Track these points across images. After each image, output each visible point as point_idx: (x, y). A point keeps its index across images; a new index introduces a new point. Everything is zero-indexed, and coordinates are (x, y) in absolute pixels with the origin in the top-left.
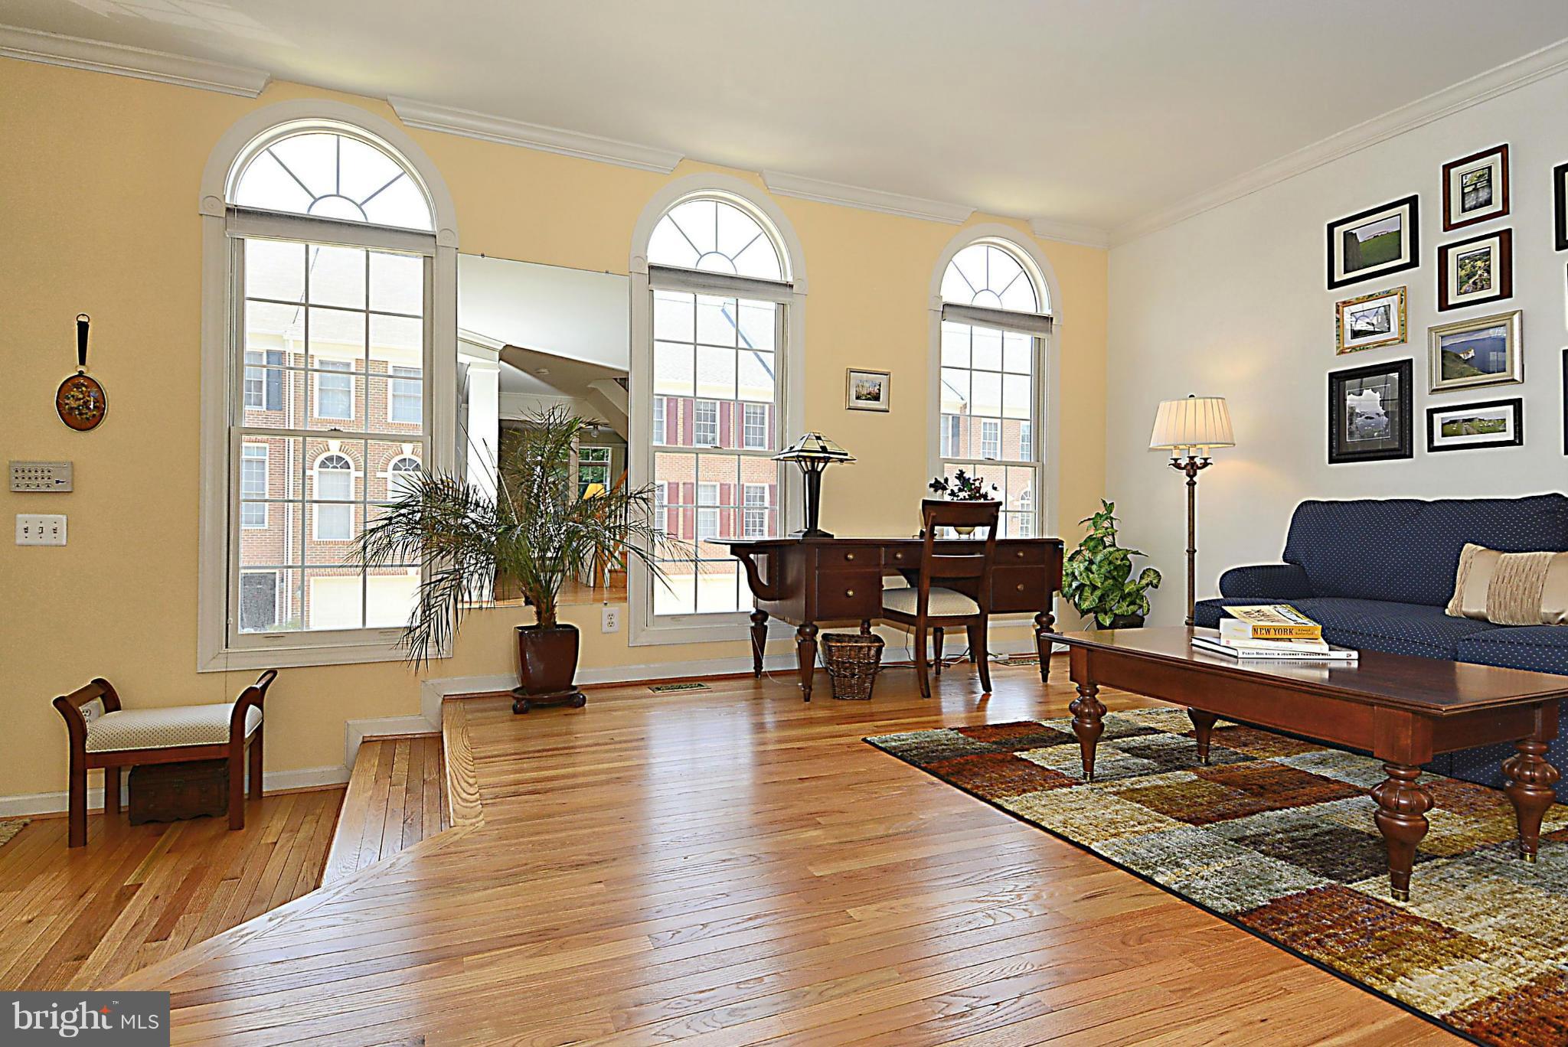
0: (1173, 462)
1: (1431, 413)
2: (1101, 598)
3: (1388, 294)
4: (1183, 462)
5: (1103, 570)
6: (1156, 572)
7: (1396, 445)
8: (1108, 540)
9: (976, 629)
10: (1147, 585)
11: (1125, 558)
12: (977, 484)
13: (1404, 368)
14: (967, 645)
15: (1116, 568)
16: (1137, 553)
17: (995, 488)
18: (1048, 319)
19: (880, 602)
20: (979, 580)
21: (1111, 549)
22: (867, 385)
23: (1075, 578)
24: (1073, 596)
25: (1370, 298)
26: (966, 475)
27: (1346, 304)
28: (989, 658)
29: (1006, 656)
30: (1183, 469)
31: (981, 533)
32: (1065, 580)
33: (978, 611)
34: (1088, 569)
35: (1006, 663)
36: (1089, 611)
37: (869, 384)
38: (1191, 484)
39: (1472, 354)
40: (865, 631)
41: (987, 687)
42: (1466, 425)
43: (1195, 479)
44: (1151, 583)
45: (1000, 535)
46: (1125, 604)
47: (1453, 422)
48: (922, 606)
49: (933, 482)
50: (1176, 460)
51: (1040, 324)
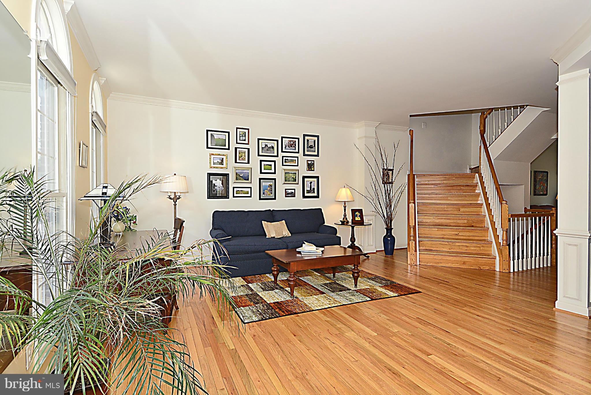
0: (169, 197)
1: (234, 188)
3: (223, 155)
4: (172, 197)
7: (226, 195)
13: (227, 175)
18: (106, 127)
25: (219, 155)
27: (213, 154)
30: (172, 199)
38: (175, 205)
39: (242, 175)
42: (241, 192)
43: (176, 203)
47: (238, 191)
50: (169, 196)
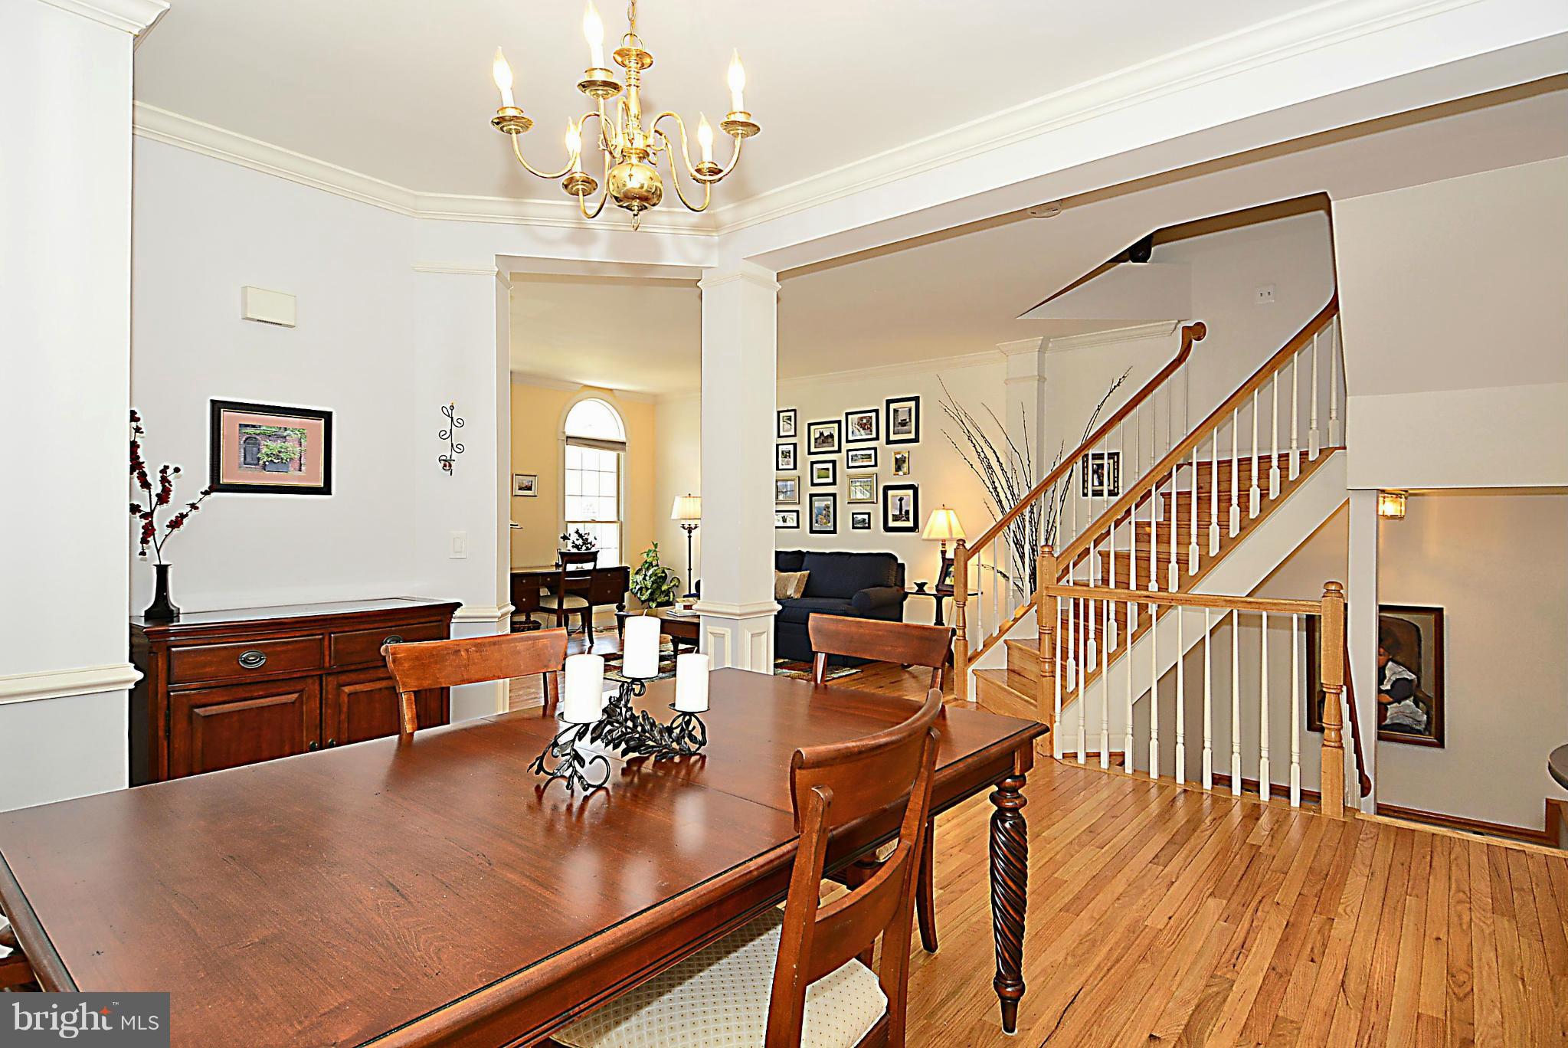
0: (682, 525)
2: (651, 594)
4: (686, 526)
5: (652, 579)
6: (678, 579)
8: (654, 563)
9: (586, 614)
10: (673, 586)
11: (663, 572)
12: (586, 536)
14: (581, 623)
15: (659, 578)
16: (669, 569)
17: (596, 539)
18: (624, 443)
19: (539, 604)
20: (587, 590)
21: (656, 568)
22: (524, 482)
23: (637, 584)
24: (637, 593)
26: (580, 532)
28: (593, 629)
29: (602, 628)
30: (686, 529)
31: (589, 566)
32: (631, 586)
33: (587, 605)
34: (644, 579)
35: (601, 632)
36: (645, 601)
37: (526, 481)
38: (690, 537)
40: (528, 617)
41: (592, 642)
43: (691, 534)
44: (674, 585)
45: (598, 567)
46: (662, 596)
48: (560, 604)
49: (562, 535)
51: (620, 446)
